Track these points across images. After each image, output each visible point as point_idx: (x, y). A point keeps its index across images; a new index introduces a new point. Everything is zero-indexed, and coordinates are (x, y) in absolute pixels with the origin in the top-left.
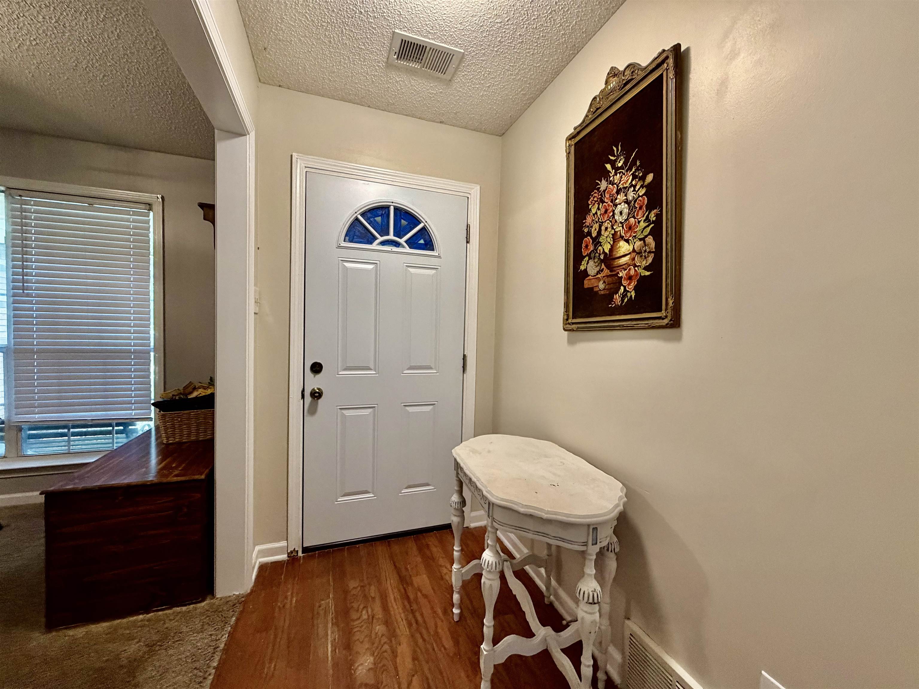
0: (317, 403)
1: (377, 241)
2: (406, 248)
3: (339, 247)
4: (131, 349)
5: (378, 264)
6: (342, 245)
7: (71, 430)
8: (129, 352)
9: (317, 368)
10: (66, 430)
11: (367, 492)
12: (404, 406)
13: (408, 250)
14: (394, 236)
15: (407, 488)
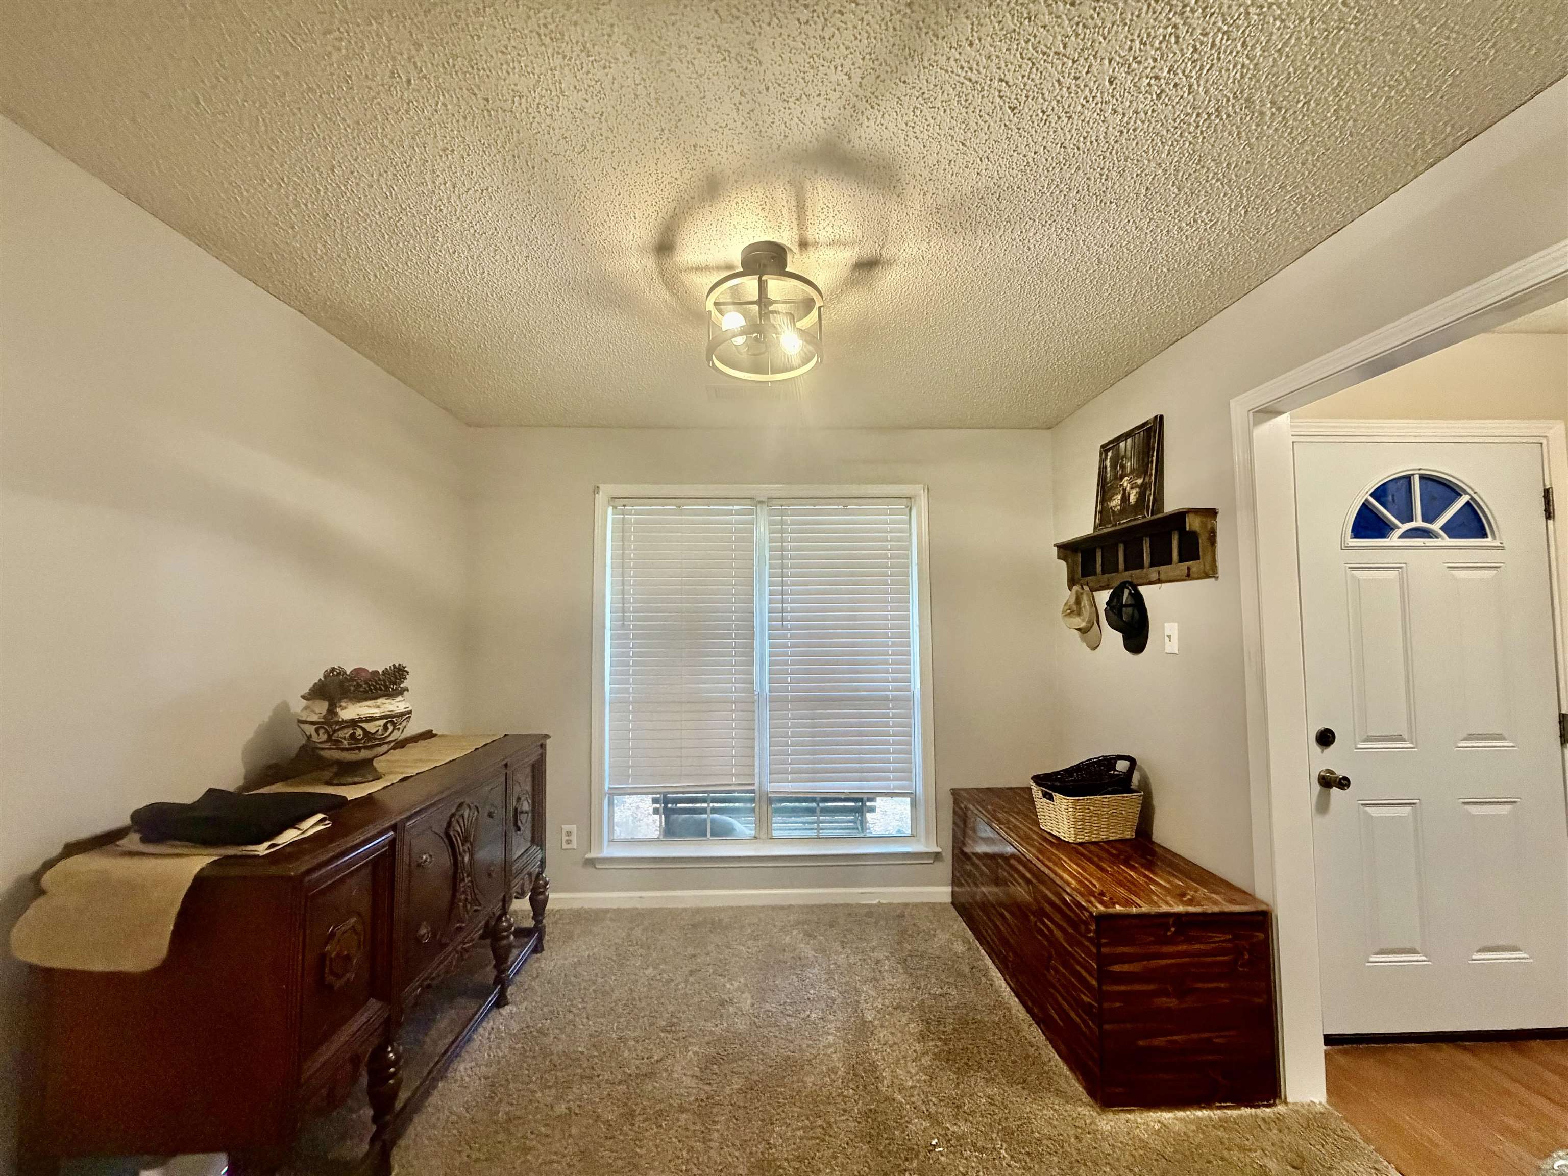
0: (1329, 794)
1: (1398, 532)
2: (1443, 538)
3: (1348, 548)
4: (888, 696)
5: (1405, 569)
6: (1350, 544)
7: (821, 805)
8: (886, 699)
9: (1325, 738)
10: (814, 805)
11: (1414, 952)
12: (1464, 803)
13: (1446, 541)
14: (1424, 520)
15: (1480, 951)
